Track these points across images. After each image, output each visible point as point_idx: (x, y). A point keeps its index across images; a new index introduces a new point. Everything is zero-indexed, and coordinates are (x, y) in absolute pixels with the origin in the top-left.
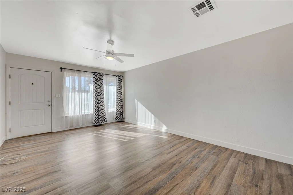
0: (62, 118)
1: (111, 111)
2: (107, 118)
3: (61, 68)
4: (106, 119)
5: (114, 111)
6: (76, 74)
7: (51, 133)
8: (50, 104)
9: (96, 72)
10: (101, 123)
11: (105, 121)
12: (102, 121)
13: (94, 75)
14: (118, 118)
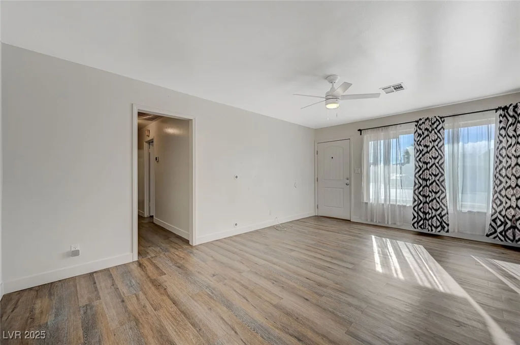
0: (361, 204)
1: (475, 210)
2: (450, 223)
3: (360, 130)
4: (448, 225)
5: (485, 211)
6: (382, 133)
7: (348, 221)
8: (348, 182)
9: (421, 119)
10: (432, 230)
11: (446, 229)
12: (433, 228)
13: (416, 126)
14: (497, 236)
